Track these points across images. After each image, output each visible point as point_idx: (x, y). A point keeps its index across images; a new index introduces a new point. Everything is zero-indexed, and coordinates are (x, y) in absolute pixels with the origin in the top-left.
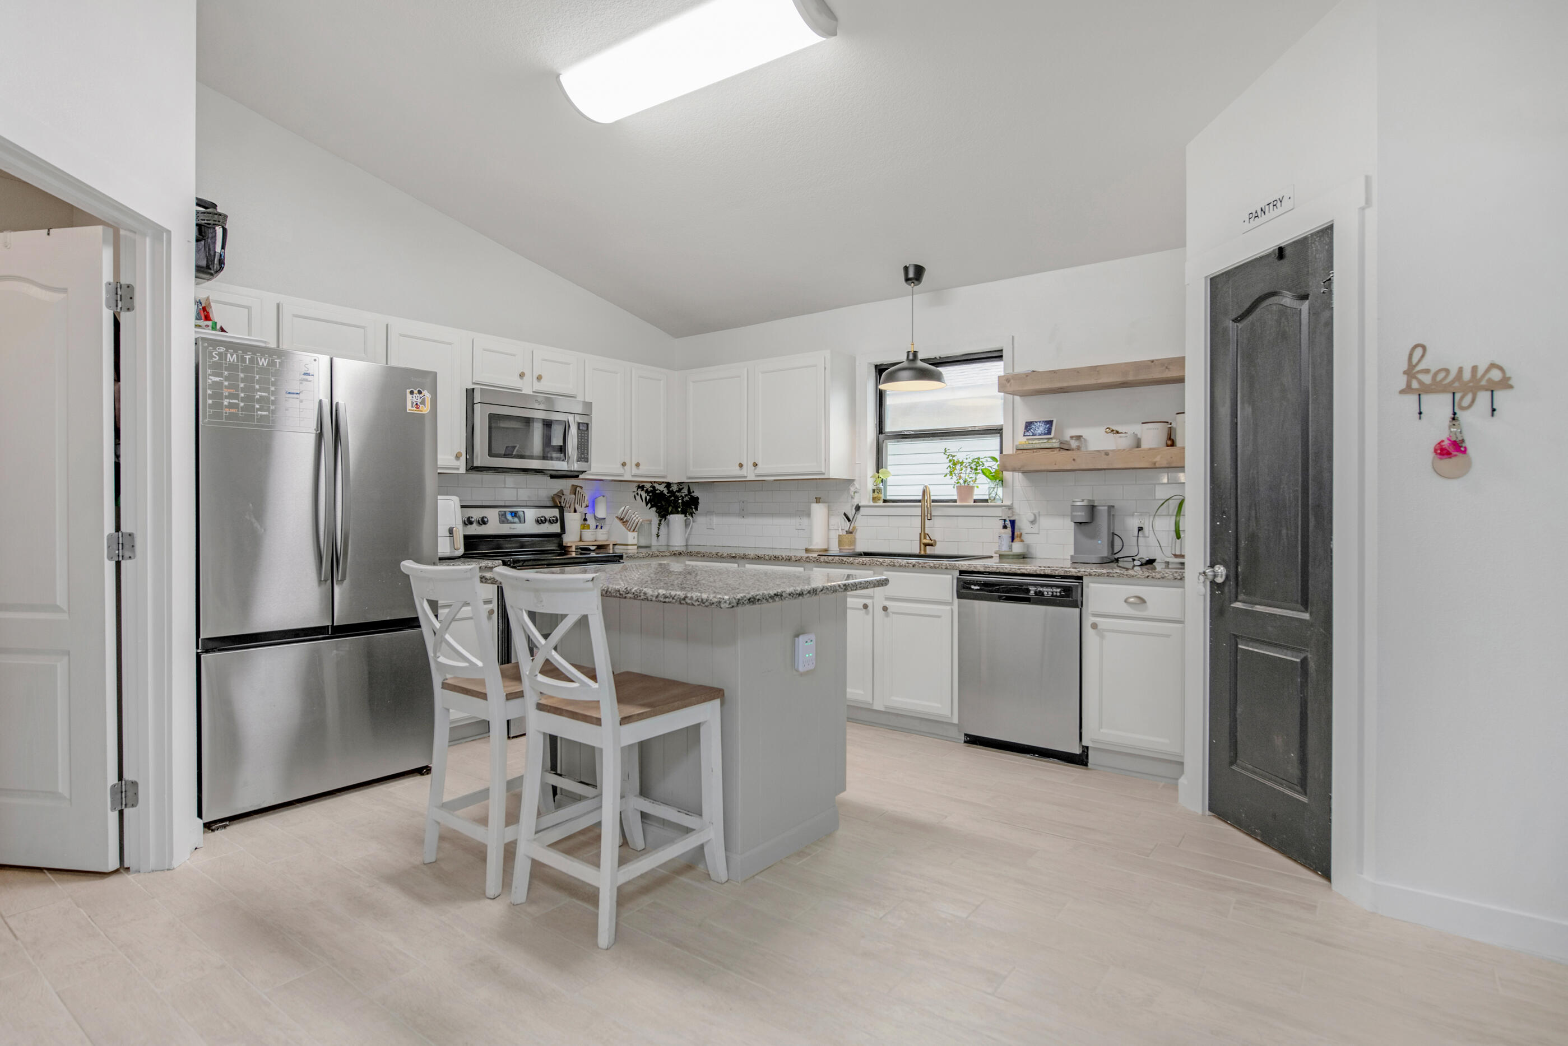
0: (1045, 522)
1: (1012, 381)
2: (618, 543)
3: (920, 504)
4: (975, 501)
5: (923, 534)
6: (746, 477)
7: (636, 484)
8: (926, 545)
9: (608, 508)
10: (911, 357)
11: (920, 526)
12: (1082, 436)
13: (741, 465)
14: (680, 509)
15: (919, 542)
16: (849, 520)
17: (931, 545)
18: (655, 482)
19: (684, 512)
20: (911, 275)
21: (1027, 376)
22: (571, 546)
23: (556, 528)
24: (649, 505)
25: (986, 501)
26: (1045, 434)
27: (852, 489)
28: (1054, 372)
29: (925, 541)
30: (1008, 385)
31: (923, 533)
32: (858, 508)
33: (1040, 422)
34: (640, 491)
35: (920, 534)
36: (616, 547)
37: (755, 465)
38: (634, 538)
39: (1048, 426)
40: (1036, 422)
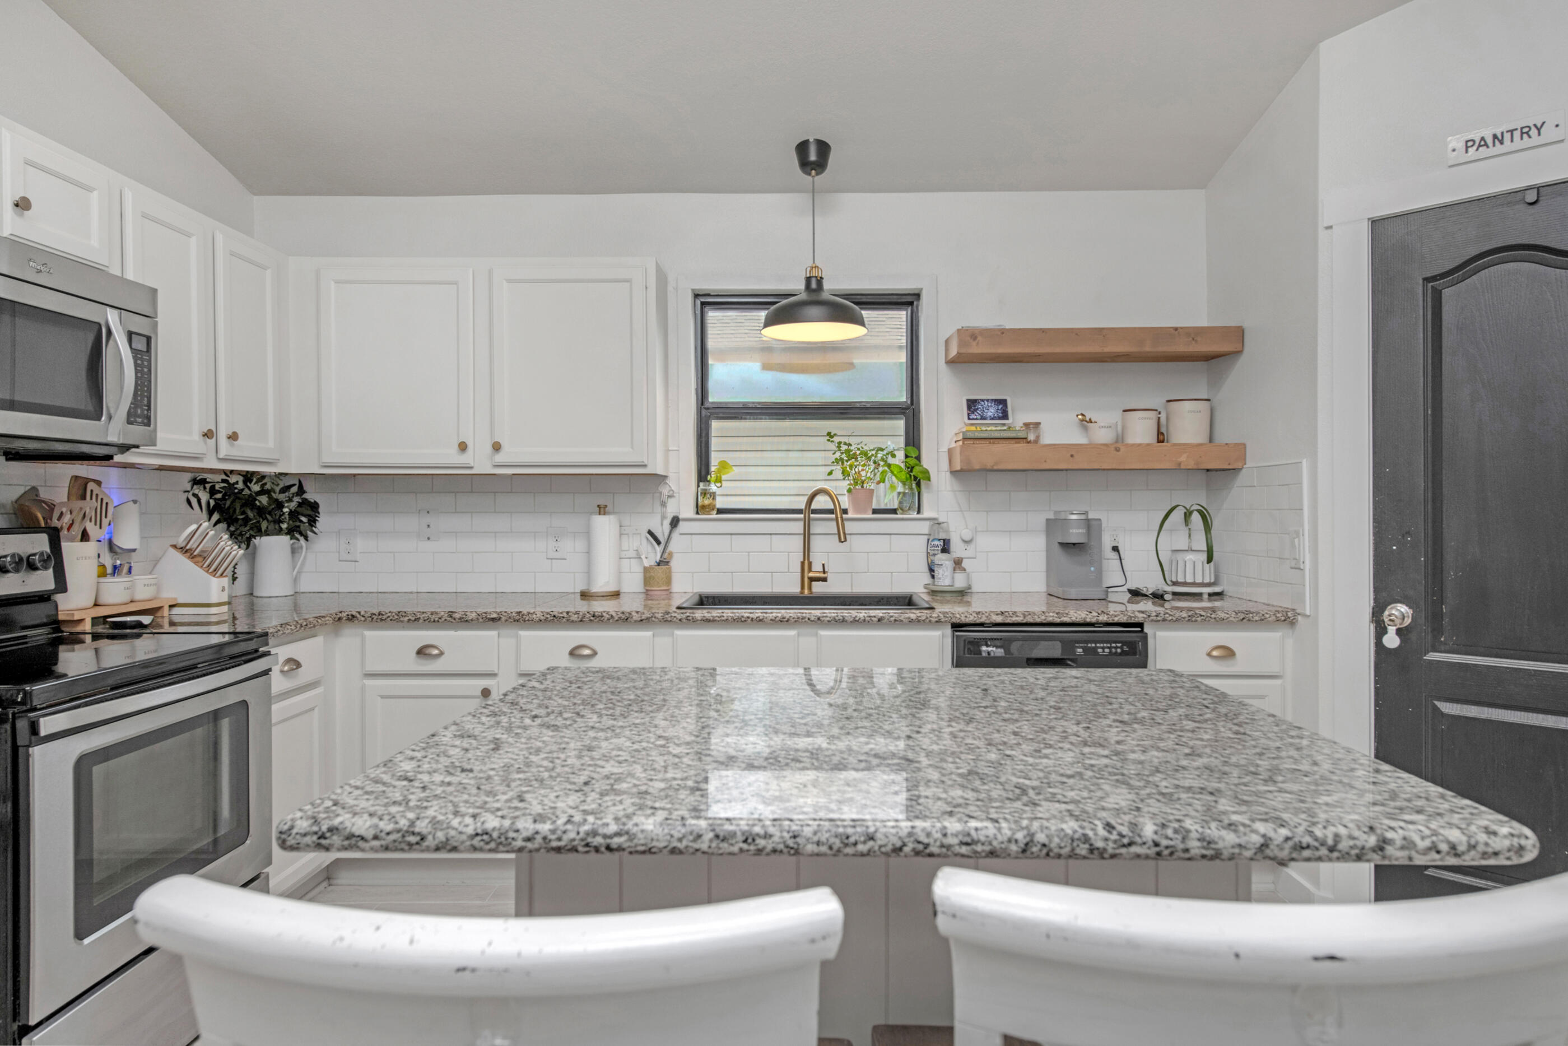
0: (983, 541)
1: (979, 338)
2: (180, 601)
3: (802, 516)
4: (875, 511)
5: (806, 564)
6: (471, 468)
7: (189, 476)
8: (812, 580)
9: (143, 527)
10: (814, 285)
11: (802, 550)
12: (1040, 423)
13: (463, 447)
14: (284, 526)
15: (799, 575)
16: (659, 543)
17: (825, 580)
18: (232, 472)
19: (290, 532)
20: (813, 157)
21: (1003, 333)
22: (81, 621)
23: (43, 581)
24: (216, 517)
25: (894, 511)
26: (1000, 418)
27: (665, 491)
28: (1043, 331)
29: (811, 575)
30: (974, 343)
31: (806, 562)
32: (675, 522)
33: (988, 400)
34: (197, 490)
35: (803, 563)
36: (176, 611)
37: (497, 447)
38: (223, 590)
39: (1000, 407)
40: (983, 400)
